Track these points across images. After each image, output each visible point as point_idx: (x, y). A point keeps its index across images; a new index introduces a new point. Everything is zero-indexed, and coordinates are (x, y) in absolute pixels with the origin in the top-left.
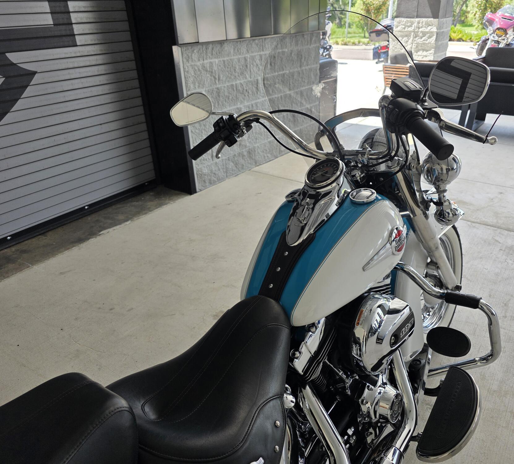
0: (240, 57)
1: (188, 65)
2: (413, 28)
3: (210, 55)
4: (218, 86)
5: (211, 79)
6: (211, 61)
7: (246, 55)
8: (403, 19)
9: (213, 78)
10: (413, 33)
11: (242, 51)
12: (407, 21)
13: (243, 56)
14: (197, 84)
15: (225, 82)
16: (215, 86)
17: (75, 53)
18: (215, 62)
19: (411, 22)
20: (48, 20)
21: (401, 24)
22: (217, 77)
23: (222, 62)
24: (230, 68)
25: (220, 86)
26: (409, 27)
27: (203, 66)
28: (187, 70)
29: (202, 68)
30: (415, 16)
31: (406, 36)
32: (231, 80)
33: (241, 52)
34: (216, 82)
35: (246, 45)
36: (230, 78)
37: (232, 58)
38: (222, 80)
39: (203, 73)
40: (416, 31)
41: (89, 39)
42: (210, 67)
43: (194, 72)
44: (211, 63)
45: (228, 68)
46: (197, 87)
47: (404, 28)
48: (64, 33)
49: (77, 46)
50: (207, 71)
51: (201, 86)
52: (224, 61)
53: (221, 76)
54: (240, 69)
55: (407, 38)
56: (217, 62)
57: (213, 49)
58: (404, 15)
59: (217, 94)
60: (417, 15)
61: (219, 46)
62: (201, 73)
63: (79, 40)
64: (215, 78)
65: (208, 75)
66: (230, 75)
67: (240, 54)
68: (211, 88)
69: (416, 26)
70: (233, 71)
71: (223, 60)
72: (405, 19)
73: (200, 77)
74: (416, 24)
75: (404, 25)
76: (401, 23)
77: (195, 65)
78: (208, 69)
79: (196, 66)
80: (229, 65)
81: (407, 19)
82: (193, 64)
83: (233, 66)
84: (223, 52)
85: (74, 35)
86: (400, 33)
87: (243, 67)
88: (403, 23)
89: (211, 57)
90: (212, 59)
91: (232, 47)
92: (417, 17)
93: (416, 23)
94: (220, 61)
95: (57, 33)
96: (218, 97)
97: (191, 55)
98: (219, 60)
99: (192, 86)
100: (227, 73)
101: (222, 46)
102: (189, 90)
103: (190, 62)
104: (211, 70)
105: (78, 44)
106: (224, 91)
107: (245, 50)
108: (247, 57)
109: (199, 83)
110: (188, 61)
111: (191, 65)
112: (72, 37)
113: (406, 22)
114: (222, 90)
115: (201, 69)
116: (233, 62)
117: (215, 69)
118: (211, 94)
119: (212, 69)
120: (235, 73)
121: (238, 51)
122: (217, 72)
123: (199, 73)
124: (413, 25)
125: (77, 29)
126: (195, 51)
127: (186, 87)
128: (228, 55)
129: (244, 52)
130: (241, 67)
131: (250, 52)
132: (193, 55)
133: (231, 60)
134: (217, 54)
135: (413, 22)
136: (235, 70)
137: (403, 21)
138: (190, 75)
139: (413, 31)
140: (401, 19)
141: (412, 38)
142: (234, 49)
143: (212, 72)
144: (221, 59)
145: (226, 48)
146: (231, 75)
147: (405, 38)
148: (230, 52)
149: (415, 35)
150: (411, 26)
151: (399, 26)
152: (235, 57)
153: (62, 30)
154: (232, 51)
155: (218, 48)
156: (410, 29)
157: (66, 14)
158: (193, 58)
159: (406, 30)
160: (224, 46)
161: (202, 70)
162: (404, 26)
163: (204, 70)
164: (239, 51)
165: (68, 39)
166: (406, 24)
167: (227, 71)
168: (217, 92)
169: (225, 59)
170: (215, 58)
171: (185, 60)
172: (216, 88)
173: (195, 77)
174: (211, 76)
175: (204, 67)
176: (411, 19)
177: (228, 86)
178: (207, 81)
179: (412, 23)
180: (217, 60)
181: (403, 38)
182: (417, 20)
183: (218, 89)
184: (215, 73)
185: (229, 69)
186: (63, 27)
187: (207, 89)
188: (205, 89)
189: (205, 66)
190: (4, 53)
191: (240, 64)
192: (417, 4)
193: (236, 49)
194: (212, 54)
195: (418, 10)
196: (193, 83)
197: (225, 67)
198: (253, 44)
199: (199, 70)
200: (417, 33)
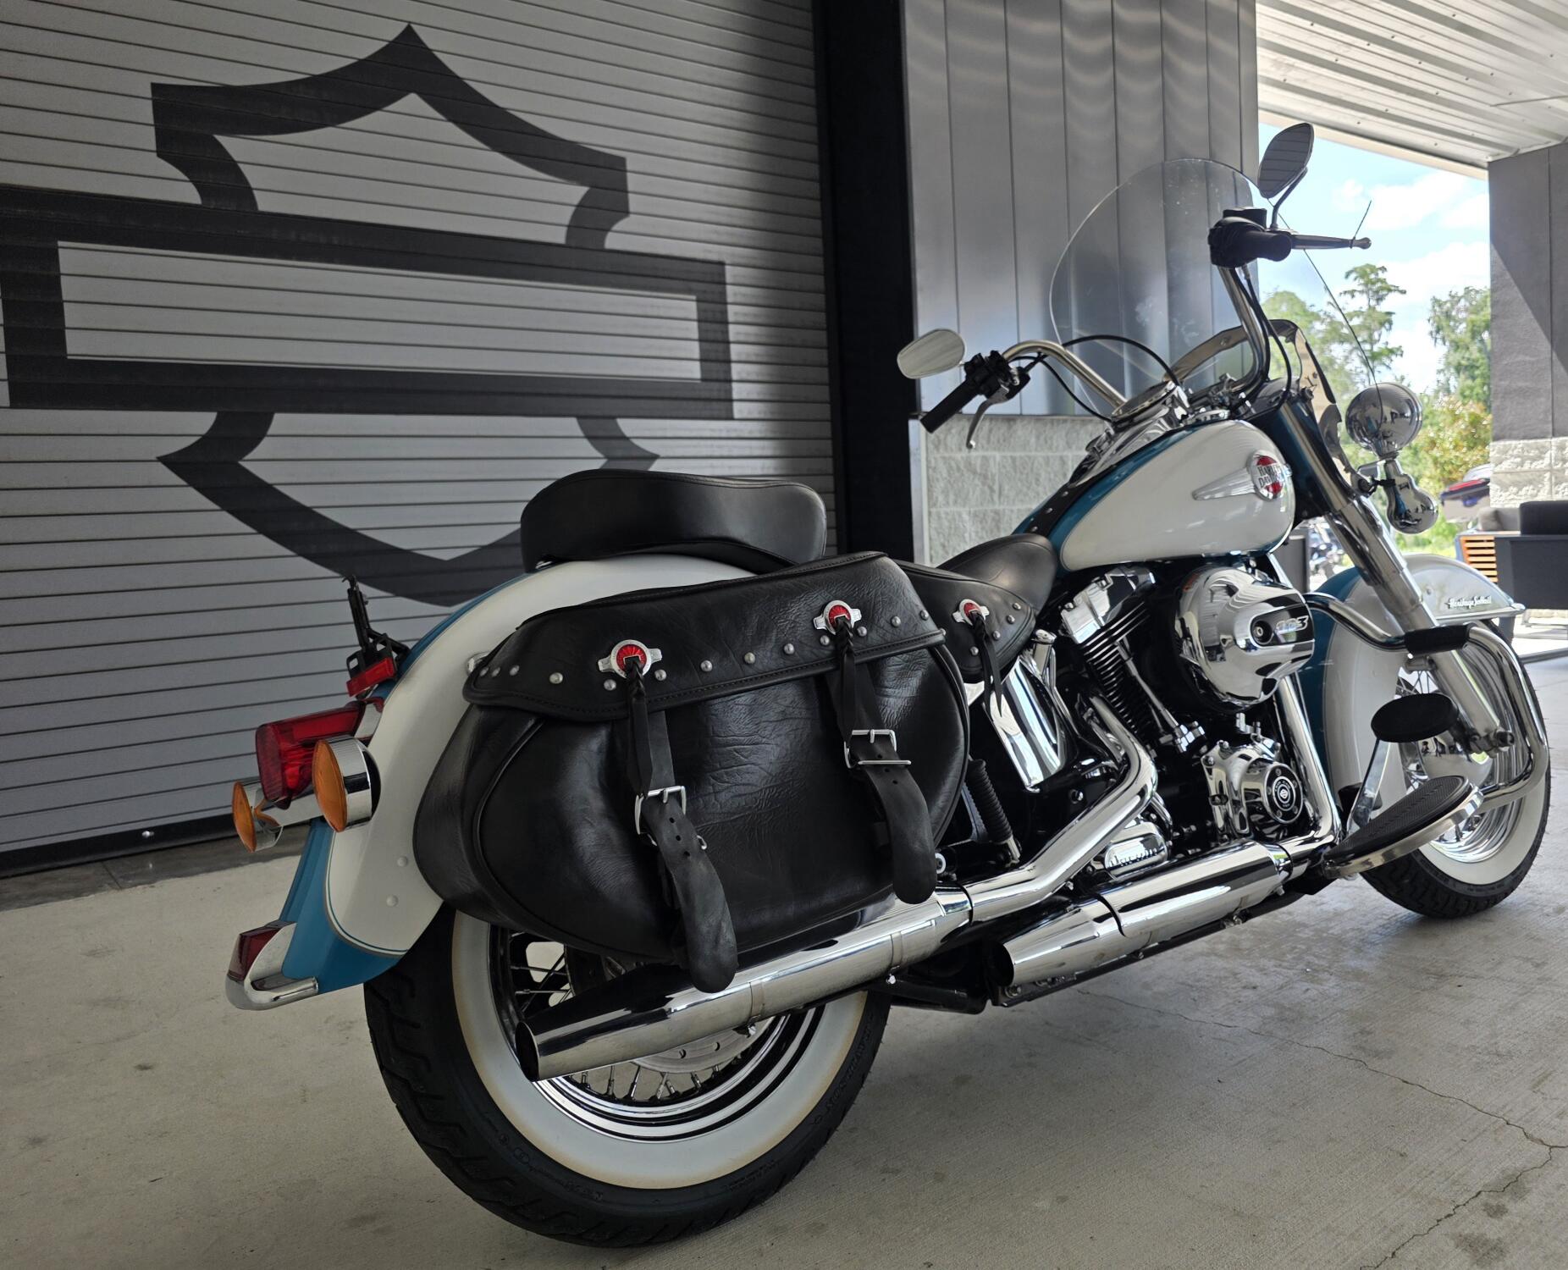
0: (1050, 454)
1: (938, 456)
2: (1547, 461)
3: (984, 442)
4: (997, 507)
5: (983, 492)
6: (986, 454)
7: (1065, 453)
8: (1514, 443)
9: (986, 489)
10: (1547, 475)
11: (1055, 444)
12: (1528, 445)
13: (1058, 454)
14: (952, 497)
15: (1014, 501)
16: (990, 507)
17: (728, 431)
18: (995, 458)
19: (1537, 448)
20: (694, 371)
21: (1512, 456)
22: (996, 487)
23: (1010, 461)
24: (1027, 474)
25: (1001, 508)
26: (1533, 460)
27: (968, 463)
28: (933, 464)
29: (965, 467)
30: (1548, 433)
31: (1530, 482)
32: (1027, 498)
33: (1052, 444)
34: (992, 499)
35: (1064, 433)
36: (1026, 495)
37: (1033, 453)
38: (1008, 497)
39: (966, 475)
40: (1555, 467)
41: (755, 409)
42: (982, 465)
43: (948, 471)
44: (985, 459)
45: (1022, 473)
46: (951, 502)
47: (1522, 464)
48: (715, 395)
49: (732, 418)
50: (975, 473)
51: (959, 501)
52: (1014, 459)
53: (1007, 487)
54: (1050, 480)
55: (1531, 487)
56: (998, 459)
57: (990, 431)
58: (1515, 433)
59: (994, 524)
60: (1553, 429)
61: (1004, 427)
62: (963, 475)
63: (739, 409)
64: (992, 490)
65: (977, 481)
66: (1025, 490)
67: (1050, 448)
68: (981, 508)
69: (1553, 455)
70: (1033, 481)
71: (1011, 457)
72: (1522, 442)
73: (960, 484)
74: (1553, 452)
75: (1519, 457)
76: (1510, 452)
77: (950, 458)
78: (979, 470)
79: (954, 459)
80: (1024, 468)
81: (1526, 441)
82: (946, 455)
83: (1035, 470)
84: (1012, 440)
85: (731, 400)
86: (1509, 476)
87: (1056, 476)
88: (1515, 452)
89: (986, 446)
90: (987, 450)
91: (1034, 432)
92: (1554, 435)
93: (1554, 448)
94: (1005, 457)
95: (704, 394)
96: (995, 530)
97: (945, 439)
98: (1003, 454)
99: (941, 498)
100: (1019, 484)
101: (1010, 428)
102: (935, 505)
103: (941, 451)
104: (984, 472)
105: (736, 415)
106: (1011, 519)
107: (1062, 443)
108: (1067, 457)
109: (956, 495)
110: (937, 447)
111: (944, 458)
112: (727, 404)
113: (1523, 448)
114: (1006, 518)
115: (962, 467)
116: (1033, 464)
117: (994, 471)
118: (981, 522)
119: (986, 470)
120: (1038, 485)
121: (1046, 442)
122: (997, 478)
123: (957, 474)
124: (1548, 455)
125: (738, 390)
126: (953, 431)
127: (930, 497)
128: (1025, 446)
129: (1061, 446)
130: (1052, 476)
131: (1074, 447)
132: (949, 438)
133: (1029, 458)
134: (998, 441)
135: (1543, 447)
136: (1037, 480)
137: (1516, 447)
138: (939, 476)
139: (1548, 468)
140: (1508, 442)
141: (1547, 487)
142: (1038, 438)
143: (985, 477)
144: (1009, 454)
145: (1020, 433)
146: (1028, 488)
147: (1525, 489)
148: (1029, 442)
149: (1556, 478)
150: (1540, 458)
151: (1506, 459)
152: (1039, 454)
153: (714, 389)
154: (1033, 440)
155: (1002, 431)
156: (1538, 465)
157: (723, 364)
158: (949, 444)
159: (1527, 466)
160: (1015, 427)
161: (965, 470)
162: (1519, 460)
163: (968, 470)
164: (1049, 442)
165: (722, 405)
166: (1526, 454)
167: (1019, 480)
168: (993, 519)
169: (1017, 454)
170: (995, 449)
171: (931, 446)
172: (992, 511)
173: (949, 482)
174: (984, 484)
175: (970, 464)
176: (1539, 441)
177: (1019, 510)
178: (974, 493)
179: (1542, 451)
180: (998, 455)
181: (1520, 489)
182: (1555, 441)
183: (996, 513)
184: (993, 480)
185: (1024, 476)
186: (716, 385)
187: (972, 510)
188: (967, 509)
189: (973, 462)
190: (614, 418)
191: (1049, 469)
192: (1550, 403)
193: (1042, 438)
194: (988, 442)
195: (1556, 416)
196: (943, 492)
197: (1016, 472)
198: (1082, 432)
199: (959, 469)
200: (1559, 474)
